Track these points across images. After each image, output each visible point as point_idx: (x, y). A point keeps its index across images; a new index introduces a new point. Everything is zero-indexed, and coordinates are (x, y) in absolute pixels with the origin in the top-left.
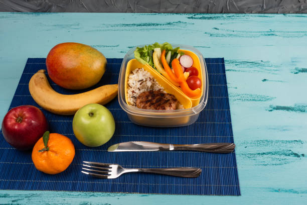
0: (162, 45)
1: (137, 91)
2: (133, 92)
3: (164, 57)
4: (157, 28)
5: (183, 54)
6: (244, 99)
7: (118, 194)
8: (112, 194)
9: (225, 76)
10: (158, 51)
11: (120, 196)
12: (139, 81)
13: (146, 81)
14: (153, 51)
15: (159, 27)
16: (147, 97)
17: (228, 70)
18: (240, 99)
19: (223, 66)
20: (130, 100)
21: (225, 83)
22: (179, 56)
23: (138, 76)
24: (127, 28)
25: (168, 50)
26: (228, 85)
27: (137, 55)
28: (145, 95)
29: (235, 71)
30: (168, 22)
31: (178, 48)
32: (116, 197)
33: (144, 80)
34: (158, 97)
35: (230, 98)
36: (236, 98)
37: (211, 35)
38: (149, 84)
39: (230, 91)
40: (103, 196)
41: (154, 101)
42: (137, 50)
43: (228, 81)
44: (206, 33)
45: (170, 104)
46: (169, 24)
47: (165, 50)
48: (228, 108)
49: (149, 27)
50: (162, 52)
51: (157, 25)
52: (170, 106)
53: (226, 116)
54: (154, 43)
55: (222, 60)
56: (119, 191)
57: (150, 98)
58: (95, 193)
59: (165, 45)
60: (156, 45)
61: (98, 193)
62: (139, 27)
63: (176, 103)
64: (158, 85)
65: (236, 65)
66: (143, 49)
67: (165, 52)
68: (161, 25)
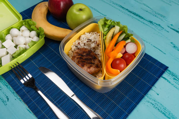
0: (122, 26)
1: (82, 45)
2: (79, 43)
3: (118, 35)
4: (140, 20)
5: (133, 41)
6: (156, 106)
7: (18, 97)
8: (15, 94)
9: (157, 80)
10: (117, 29)
11: (18, 99)
12: (88, 39)
13: (93, 42)
14: (114, 26)
15: (142, 20)
16: (84, 52)
17: (164, 78)
18: (153, 104)
19: (163, 72)
20: (73, 47)
21: (153, 85)
22: (129, 41)
23: (91, 36)
24: (121, 9)
25: (124, 32)
26: (153, 88)
27: (101, 23)
28: (84, 50)
29: (170, 82)
30: (151, 21)
31: (132, 35)
32: (16, 98)
33: (92, 41)
34: (90, 57)
35: (146, 97)
36: (151, 101)
37: (174, 47)
38: (93, 45)
39: (151, 92)
40: (11, 91)
41: (84, 58)
42: (104, 19)
43: (157, 85)
44: (172, 43)
45: (91, 66)
46: (151, 22)
47: (122, 31)
48: (138, 103)
49: (135, 16)
50: (120, 31)
51: (142, 18)
52: (89, 68)
53: (130, 107)
54: (117, 21)
55: (166, 68)
56: (20, 96)
57: (85, 54)
58: (9, 86)
59: (125, 27)
60: (118, 24)
61: (10, 86)
62: (129, 13)
63: (97, 69)
64: (99, 51)
65: (174, 79)
66: (107, 20)
67: (121, 32)
68: (144, 19)
